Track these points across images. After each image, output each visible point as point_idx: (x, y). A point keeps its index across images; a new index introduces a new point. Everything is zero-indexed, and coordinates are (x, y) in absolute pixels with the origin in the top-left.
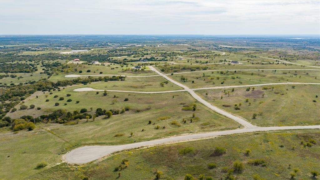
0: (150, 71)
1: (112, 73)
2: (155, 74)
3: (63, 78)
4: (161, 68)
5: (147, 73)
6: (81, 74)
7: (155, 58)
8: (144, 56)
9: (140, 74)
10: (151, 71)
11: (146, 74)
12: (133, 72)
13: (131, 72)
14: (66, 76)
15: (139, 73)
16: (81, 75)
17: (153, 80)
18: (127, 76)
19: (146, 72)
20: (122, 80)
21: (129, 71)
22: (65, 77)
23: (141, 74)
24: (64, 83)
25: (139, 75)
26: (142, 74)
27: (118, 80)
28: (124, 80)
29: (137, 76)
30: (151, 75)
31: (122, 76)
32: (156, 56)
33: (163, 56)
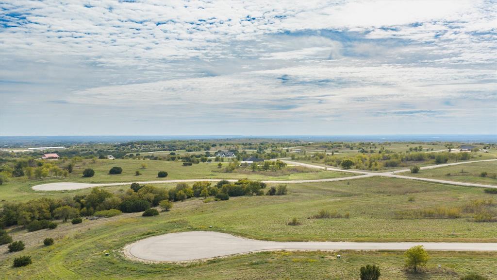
3: (26, 194)
6: (91, 179)
14: (37, 188)
16: (93, 182)
22: (34, 191)
24: (37, 215)
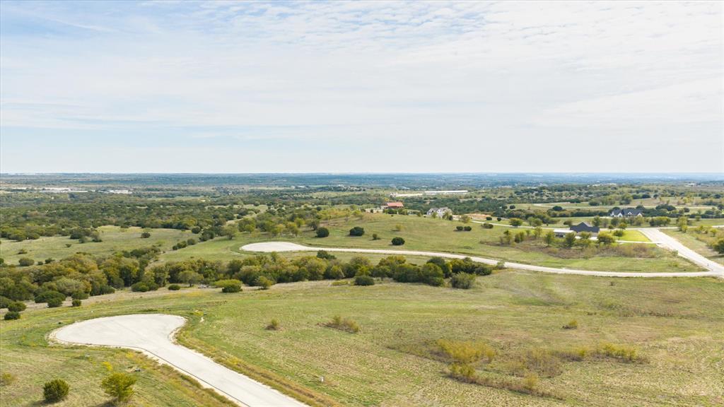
0: (644, 250)
1: (452, 246)
2: (675, 267)
4: (711, 239)
5: (625, 255)
6: (318, 240)
7: (674, 209)
8: (631, 203)
9: (586, 258)
10: (654, 248)
11: (620, 262)
12: (554, 248)
13: (541, 248)
15: (583, 254)
16: (310, 245)
17: (662, 308)
18: (507, 264)
19: (622, 253)
20: (455, 284)
21: (532, 244)
23: (590, 262)
25: (581, 263)
26: (595, 261)
27: (437, 284)
28: (466, 287)
29: (564, 271)
30: (647, 271)
31: (474, 259)
32: (679, 204)
33: (709, 204)
